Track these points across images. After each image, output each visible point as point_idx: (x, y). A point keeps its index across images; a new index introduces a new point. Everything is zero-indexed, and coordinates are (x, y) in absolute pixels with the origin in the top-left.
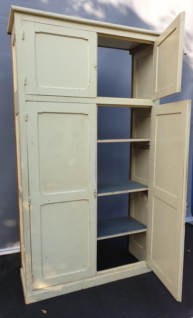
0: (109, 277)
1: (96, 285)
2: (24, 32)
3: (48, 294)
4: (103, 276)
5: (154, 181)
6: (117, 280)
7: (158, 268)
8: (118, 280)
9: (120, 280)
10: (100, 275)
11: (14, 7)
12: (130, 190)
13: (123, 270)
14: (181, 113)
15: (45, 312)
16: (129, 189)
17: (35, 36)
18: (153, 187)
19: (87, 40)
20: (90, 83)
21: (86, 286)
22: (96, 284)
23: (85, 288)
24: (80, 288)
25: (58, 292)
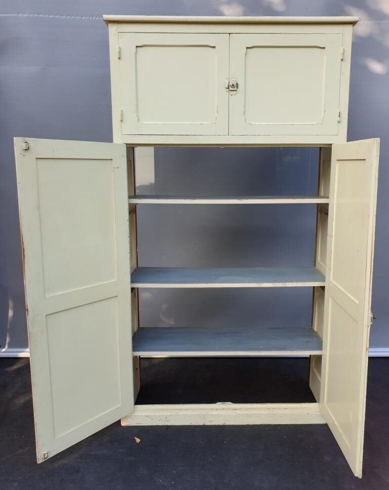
0: (248, 416)
1: (226, 424)
2: (120, 49)
3: (152, 419)
4: (239, 412)
5: (332, 272)
6: (263, 424)
7: (333, 418)
9: (269, 425)
10: (233, 410)
11: (106, 17)
13: (274, 411)
14: (365, 160)
15: (138, 440)
17: (136, 53)
18: (330, 281)
19: (214, 47)
20: (217, 112)
21: (210, 421)
22: (226, 421)
24: (200, 423)
25: (167, 419)
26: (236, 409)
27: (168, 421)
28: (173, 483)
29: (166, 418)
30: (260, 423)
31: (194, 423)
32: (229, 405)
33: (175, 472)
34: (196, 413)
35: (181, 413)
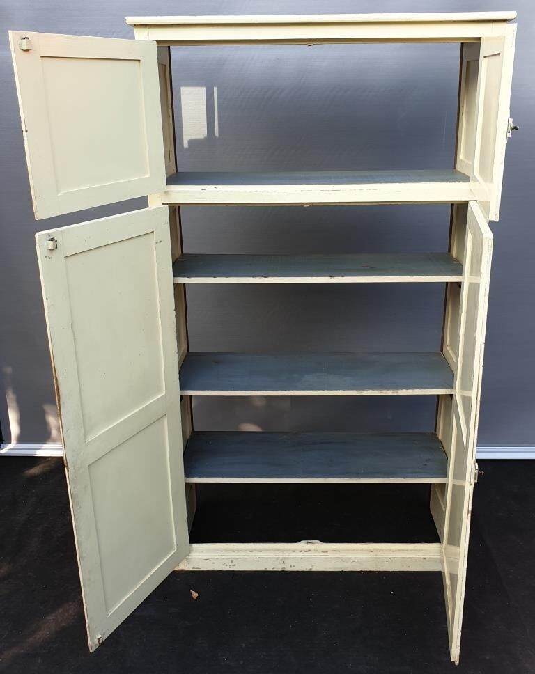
0: (343, 560)
1: (313, 570)
3: (213, 563)
4: (330, 555)
6: (363, 570)
8: (364, 572)
9: (370, 572)
10: (323, 552)
12: (404, 390)
13: (379, 553)
15: (195, 595)
16: (402, 388)
21: (291, 566)
22: (313, 566)
23: (288, 569)
24: (278, 568)
25: (234, 564)
26: (327, 552)
27: (235, 565)
28: (241, 662)
29: (232, 561)
30: (358, 569)
31: (270, 568)
32: (318, 545)
33: (244, 645)
34: (272, 555)
35: (252, 555)
